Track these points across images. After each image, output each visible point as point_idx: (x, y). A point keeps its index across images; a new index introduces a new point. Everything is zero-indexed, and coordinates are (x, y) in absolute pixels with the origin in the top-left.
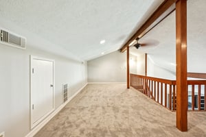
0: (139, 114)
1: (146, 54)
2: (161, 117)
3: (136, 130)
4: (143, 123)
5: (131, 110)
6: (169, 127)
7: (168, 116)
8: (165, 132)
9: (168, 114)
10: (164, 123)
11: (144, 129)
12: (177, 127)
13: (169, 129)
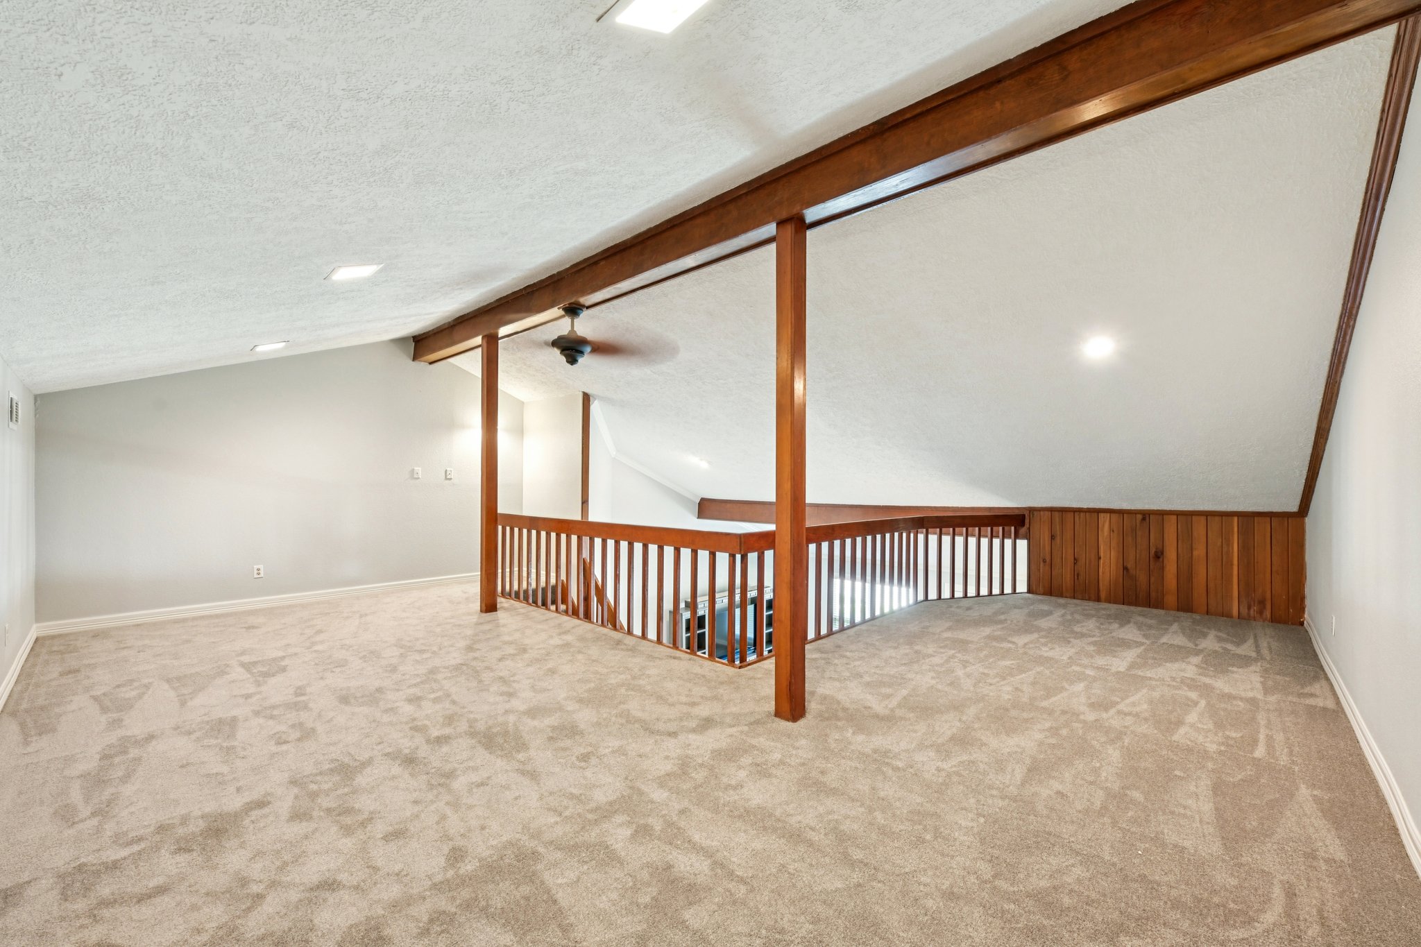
0: (629, 719)
1: (586, 398)
2: (716, 698)
3: (662, 782)
4: (672, 747)
5: (584, 717)
6: (757, 722)
7: (737, 689)
8: (754, 742)
9: (730, 681)
10: (737, 718)
11: (685, 765)
12: (778, 714)
13: (760, 729)
